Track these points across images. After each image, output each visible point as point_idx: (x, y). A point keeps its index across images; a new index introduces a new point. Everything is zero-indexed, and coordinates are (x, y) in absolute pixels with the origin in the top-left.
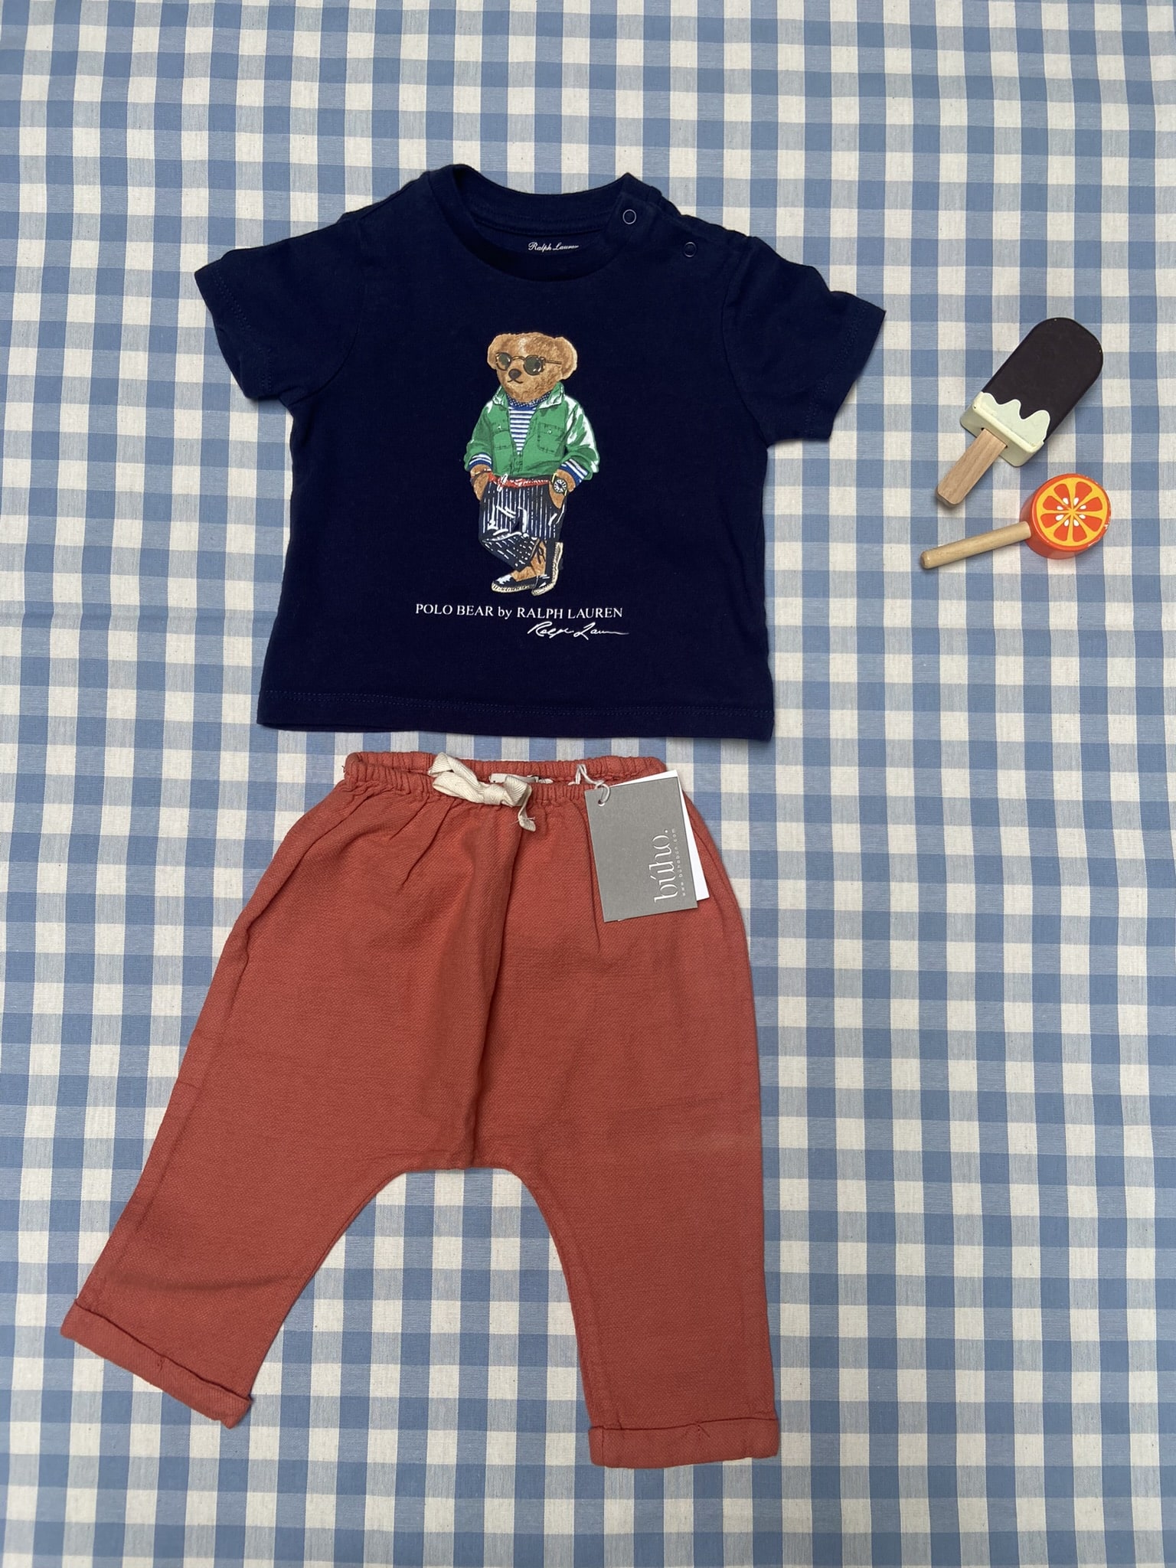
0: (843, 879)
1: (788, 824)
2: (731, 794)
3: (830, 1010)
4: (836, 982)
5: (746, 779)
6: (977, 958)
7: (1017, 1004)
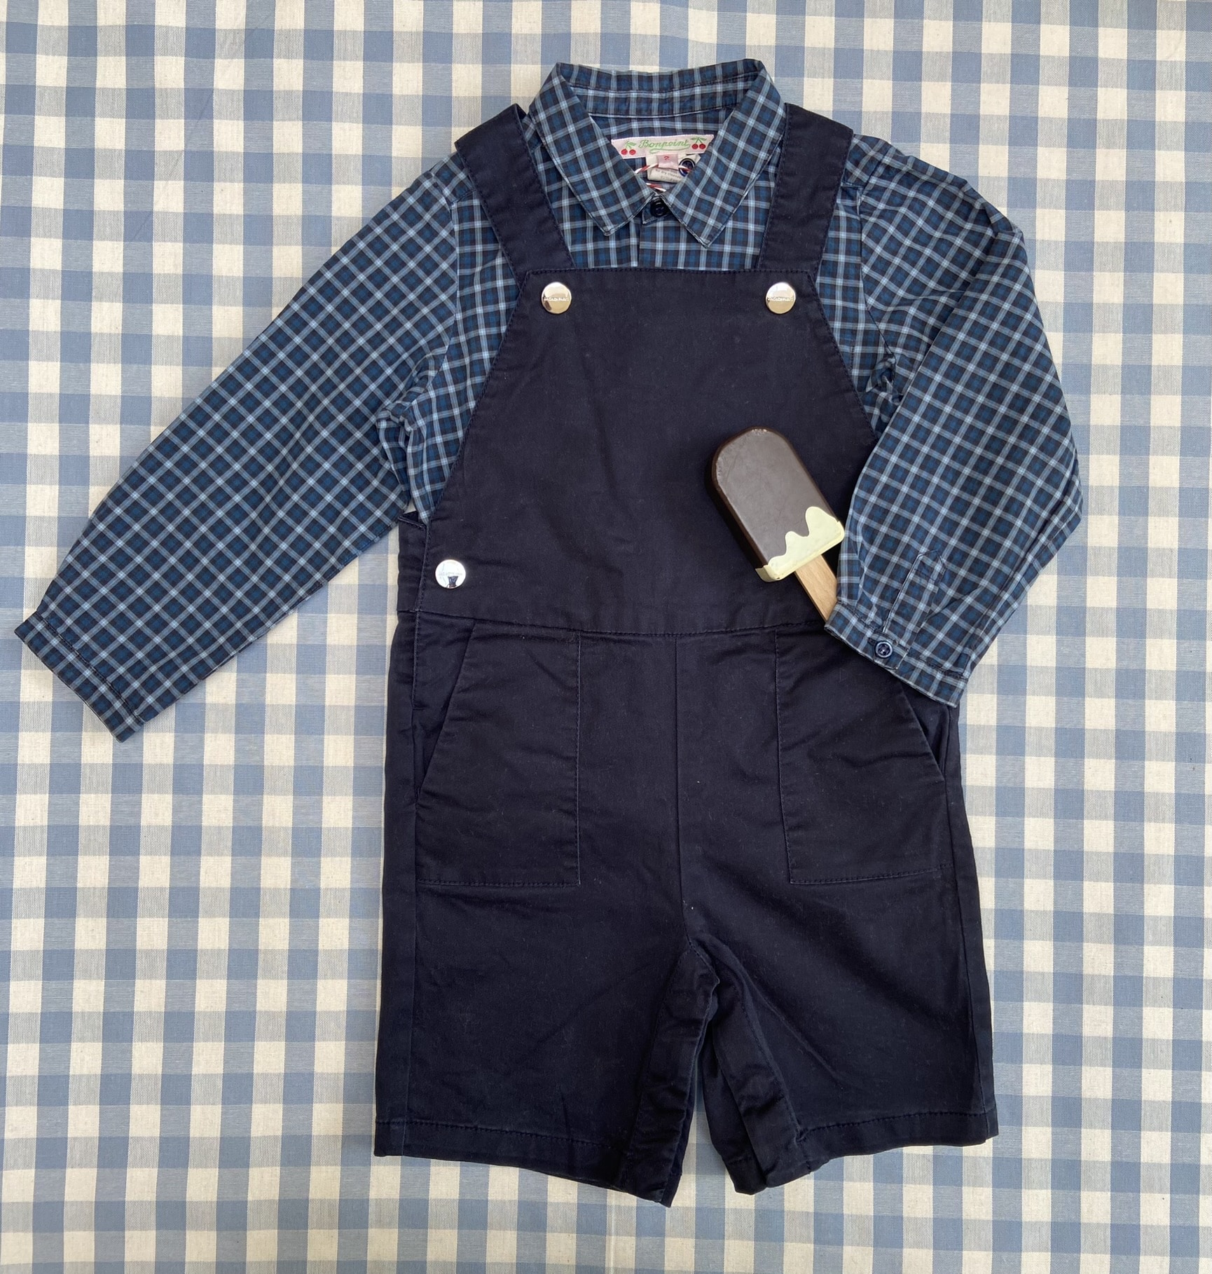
0: (998, 179)
1: (1053, 238)
2: (1114, 270)
3: (1016, 40)
4: (1009, 68)
5: (1096, 288)
6: (861, 94)
7: (821, 46)
